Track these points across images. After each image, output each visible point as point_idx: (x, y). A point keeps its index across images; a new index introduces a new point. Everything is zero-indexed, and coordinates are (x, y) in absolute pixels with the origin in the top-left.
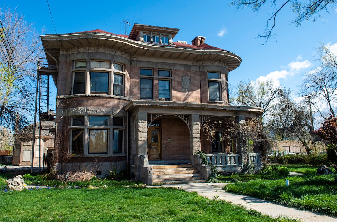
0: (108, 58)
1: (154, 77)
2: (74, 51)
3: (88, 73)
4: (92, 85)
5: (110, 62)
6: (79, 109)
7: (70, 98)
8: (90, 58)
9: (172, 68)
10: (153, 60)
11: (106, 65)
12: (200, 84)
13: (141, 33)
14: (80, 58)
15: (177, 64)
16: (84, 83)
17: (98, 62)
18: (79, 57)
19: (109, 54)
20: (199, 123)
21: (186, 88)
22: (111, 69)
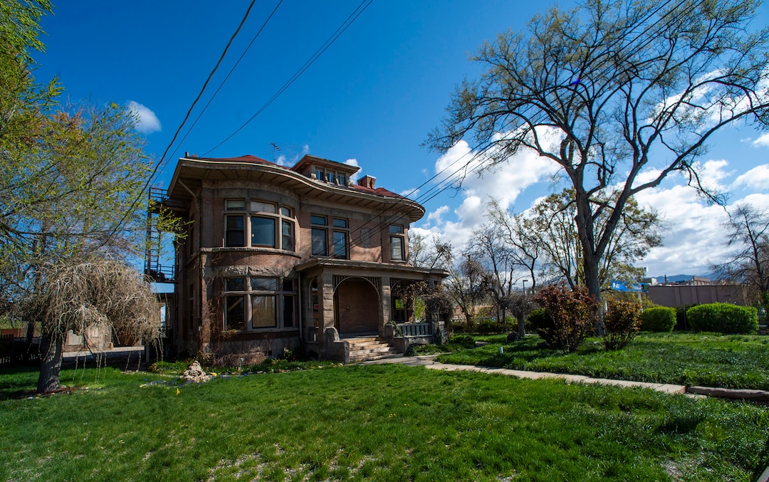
0: (275, 199)
1: (329, 227)
2: (227, 185)
3: (249, 218)
4: (253, 235)
5: (277, 206)
6: (238, 268)
7: (223, 252)
8: (251, 197)
9: (349, 217)
10: (327, 205)
11: (271, 207)
12: (381, 240)
13: (313, 167)
14: (237, 196)
15: (355, 212)
16: (243, 233)
17: (260, 204)
18: (235, 194)
19: (277, 194)
20: (389, 287)
21: (366, 243)
22: (278, 214)
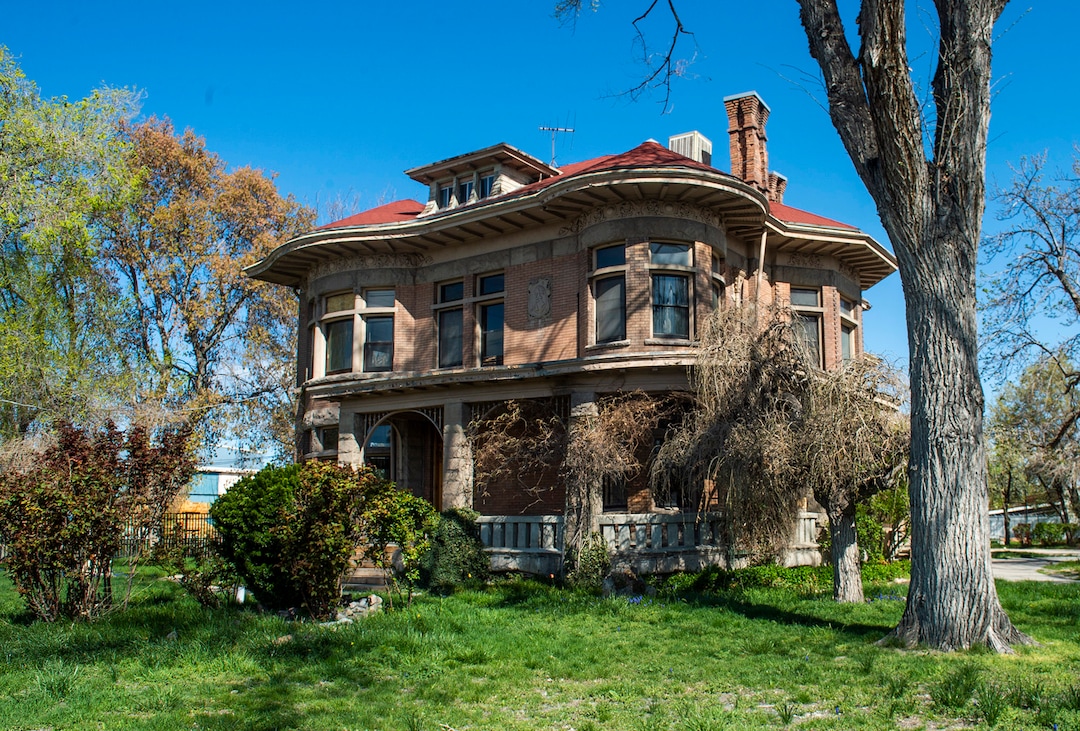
0: (346, 283)
1: (464, 301)
2: (308, 282)
3: (318, 329)
5: (353, 293)
6: (307, 416)
9: (505, 263)
10: (463, 253)
11: (348, 300)
12: (578, 295)
13: (433, 187)
15: (516, 248)
17: (338, 298)
18: (309, 295)
19: (349, 273)
21: (539, 315)
22: (355, 307)
